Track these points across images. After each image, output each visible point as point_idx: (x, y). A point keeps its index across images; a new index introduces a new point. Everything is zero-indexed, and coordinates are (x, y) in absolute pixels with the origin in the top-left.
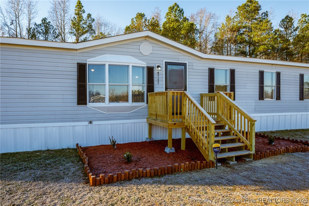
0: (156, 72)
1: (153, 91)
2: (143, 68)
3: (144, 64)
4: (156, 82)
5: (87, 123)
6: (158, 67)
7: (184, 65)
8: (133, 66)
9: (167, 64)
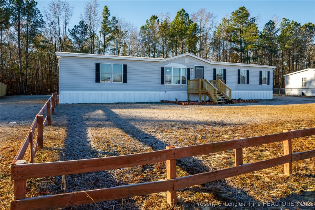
0: (191, 70)
1: (190, 79)
2: (185, 69)
3: (186, 67)
4: (191, 75)
5: (164, 92)
6: (192, 68)
7: (203, 67)
8: (182, 68)
9: (195, 67)
